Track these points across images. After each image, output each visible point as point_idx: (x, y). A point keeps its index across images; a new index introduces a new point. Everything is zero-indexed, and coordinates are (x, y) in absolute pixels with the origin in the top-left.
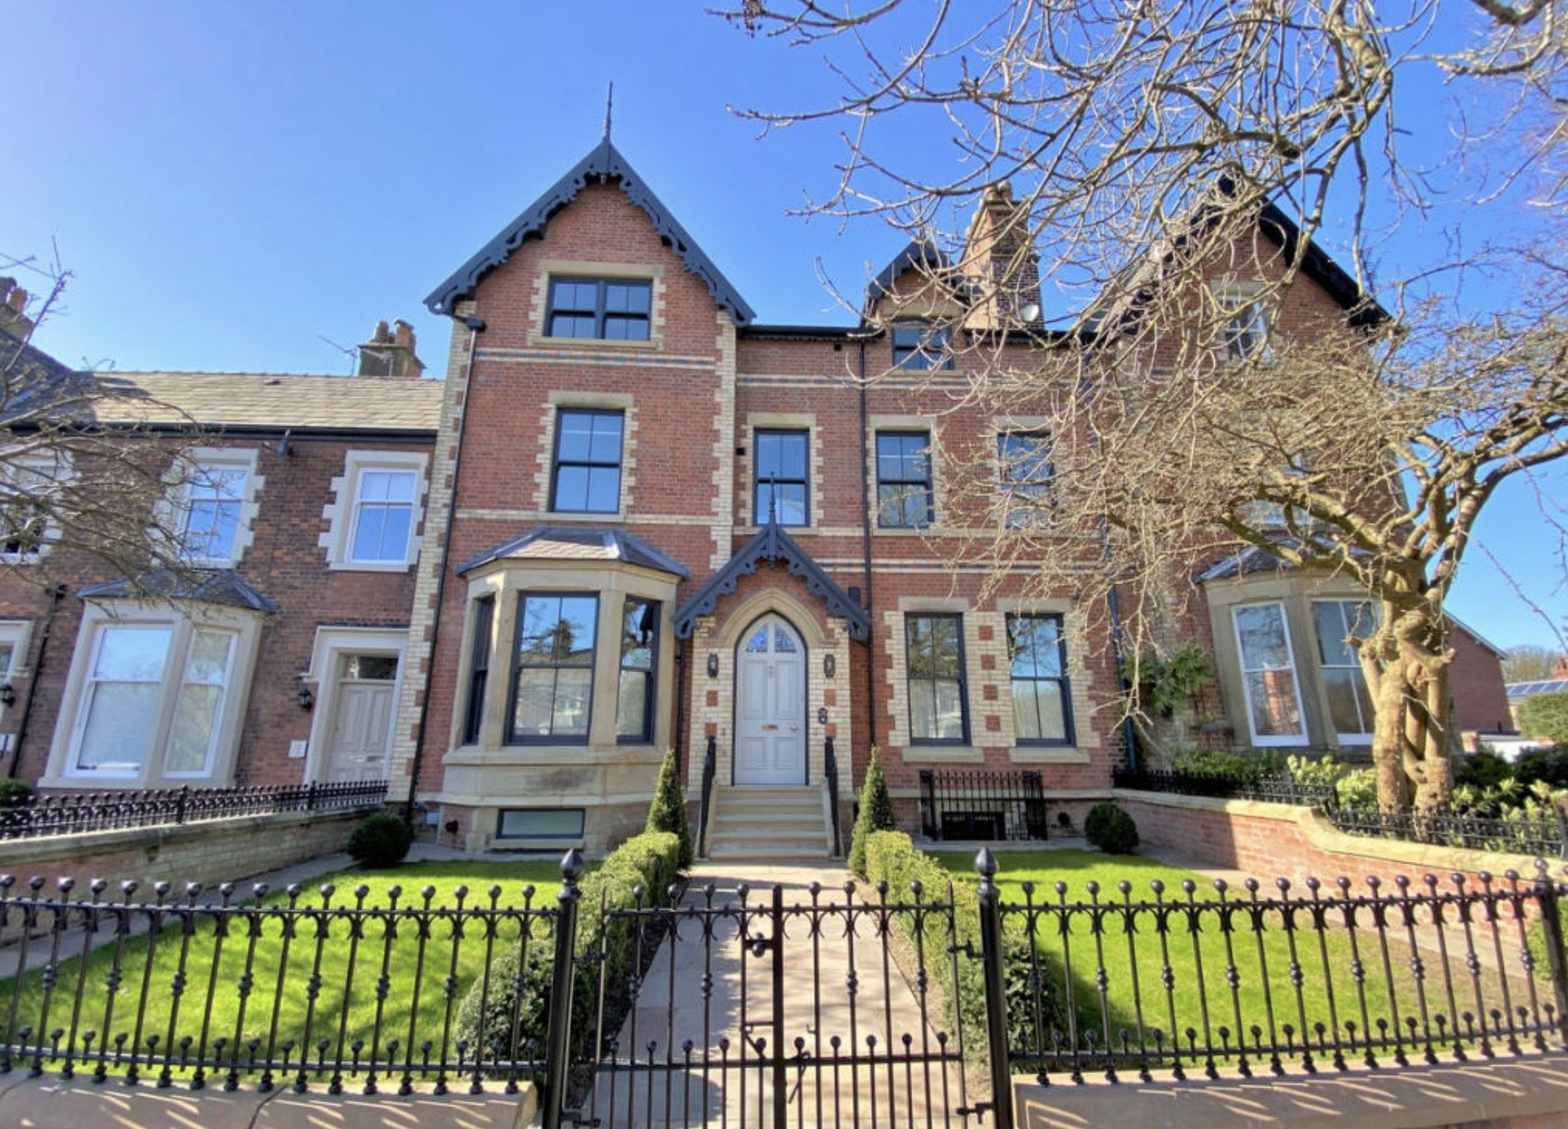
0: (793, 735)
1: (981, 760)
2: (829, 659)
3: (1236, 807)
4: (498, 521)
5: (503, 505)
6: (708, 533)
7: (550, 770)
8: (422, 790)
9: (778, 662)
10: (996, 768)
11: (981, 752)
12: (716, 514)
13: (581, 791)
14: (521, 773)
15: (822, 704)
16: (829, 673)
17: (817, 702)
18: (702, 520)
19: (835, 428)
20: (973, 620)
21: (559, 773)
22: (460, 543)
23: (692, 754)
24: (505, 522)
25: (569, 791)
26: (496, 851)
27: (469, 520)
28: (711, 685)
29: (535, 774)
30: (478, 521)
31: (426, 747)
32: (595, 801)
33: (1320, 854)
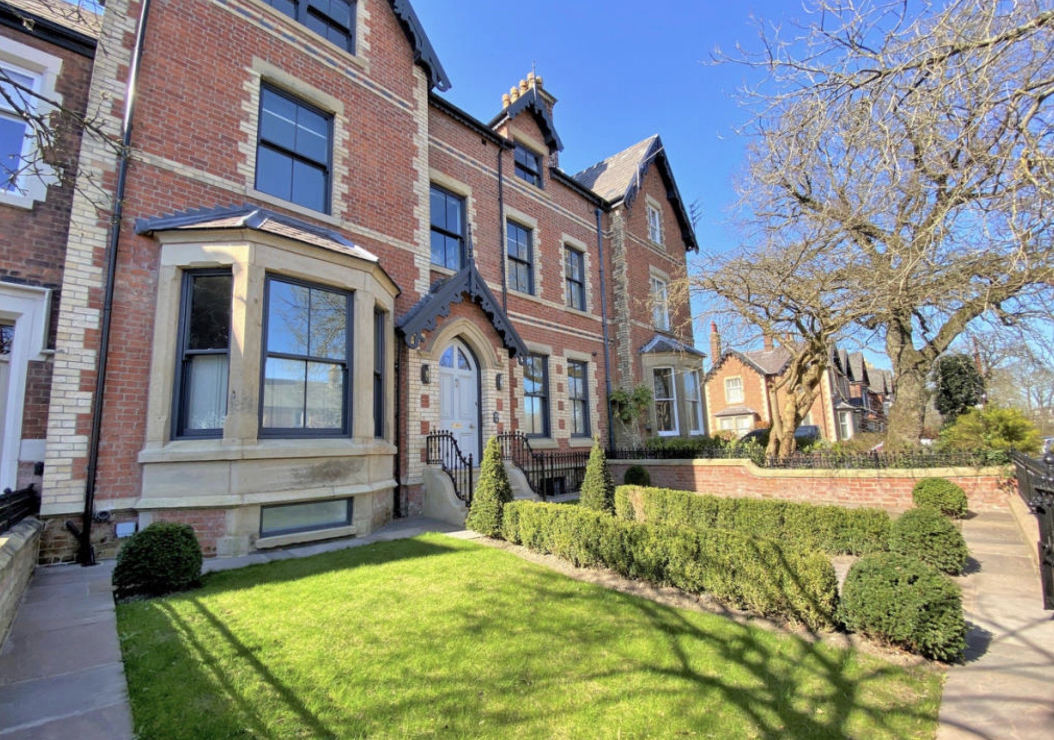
0: (470, 430)
1: (557, 446)
2: (498, 377)
3: (697, 462)
4: (192, 181)
5: (200, 165)
6: (412, 259)
7: (317, 463)
8: (103, 497)
9: (461, 376)
10: (564, 450)
11: (556, 441)
12: (417, 244)
13: (349, 481)
14: (286, 467)
15: (495, 409)
16: (499, 387)
17: (490, 407)
18: (407, 246)
19: (484, 204)
20: (554, 361)
21: (328, 465)
22: (139, 193)
23: (411, 446)
24: (204, 185)
25: (338, 482)
26: (264, 550)
27: (152, 167)
28: (424, 390)
29: (303, 467)
30: (164, 171)
31: (103, 443)
32: (366, 489)
33: (756, 479)
